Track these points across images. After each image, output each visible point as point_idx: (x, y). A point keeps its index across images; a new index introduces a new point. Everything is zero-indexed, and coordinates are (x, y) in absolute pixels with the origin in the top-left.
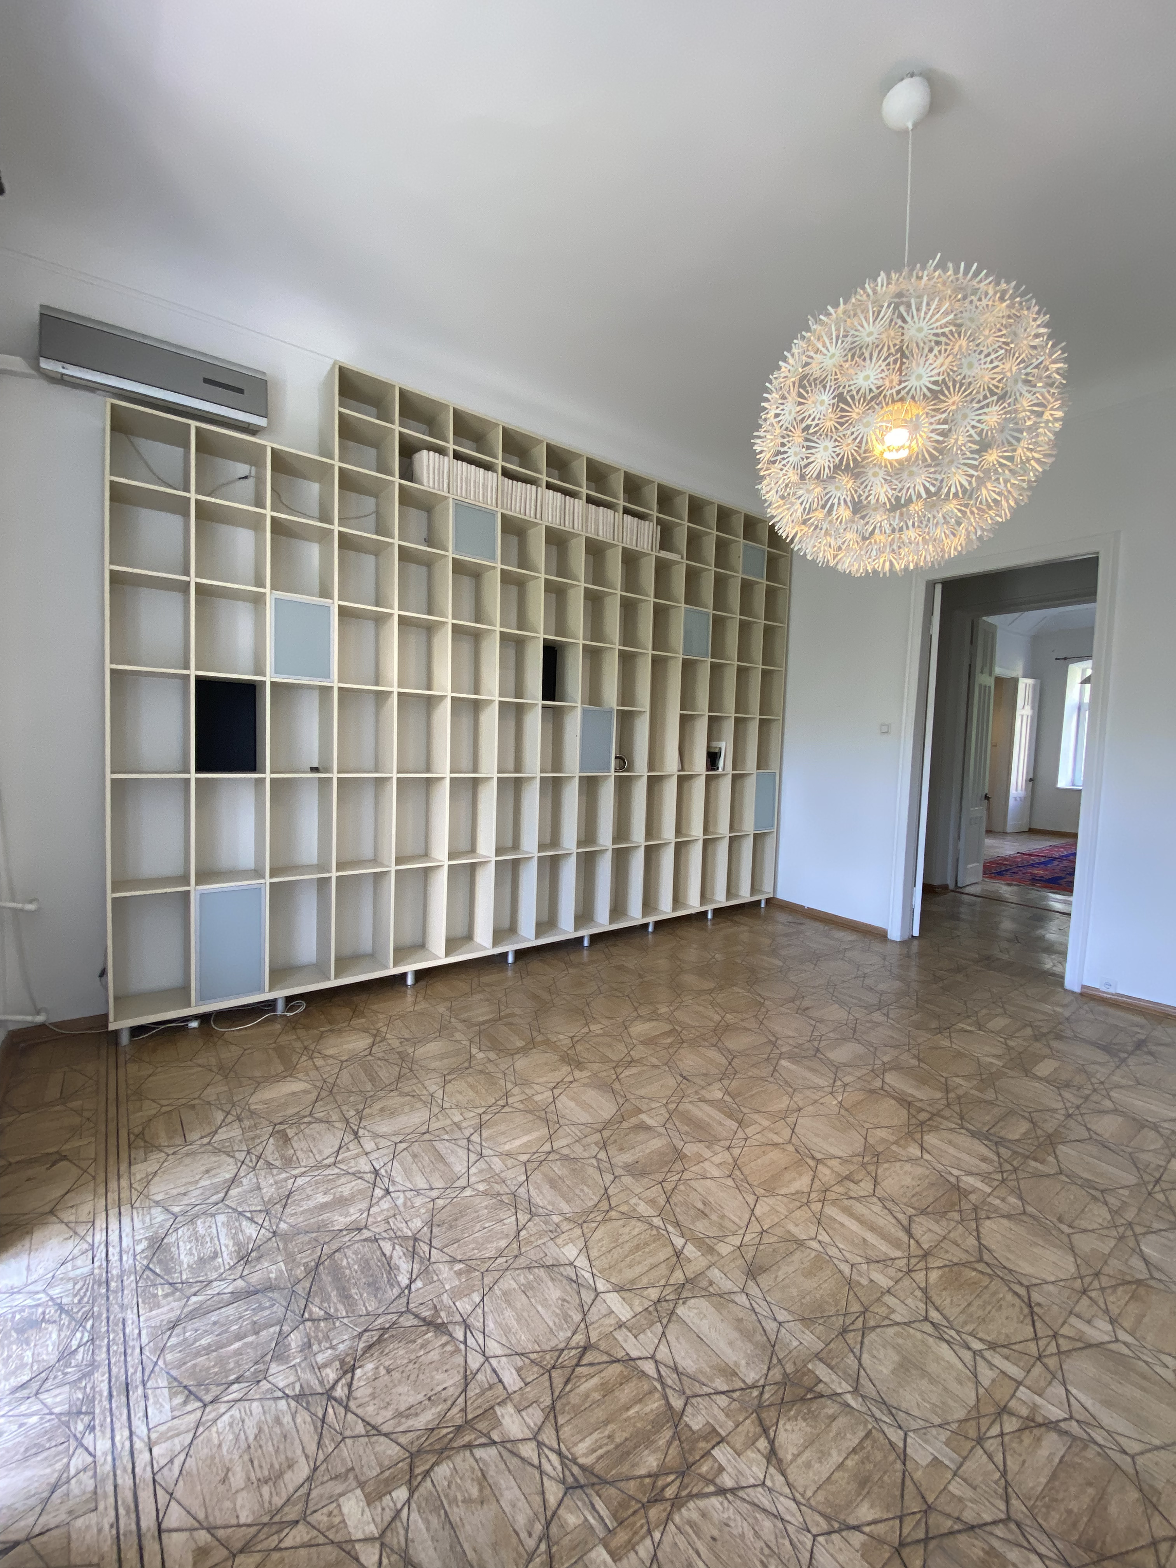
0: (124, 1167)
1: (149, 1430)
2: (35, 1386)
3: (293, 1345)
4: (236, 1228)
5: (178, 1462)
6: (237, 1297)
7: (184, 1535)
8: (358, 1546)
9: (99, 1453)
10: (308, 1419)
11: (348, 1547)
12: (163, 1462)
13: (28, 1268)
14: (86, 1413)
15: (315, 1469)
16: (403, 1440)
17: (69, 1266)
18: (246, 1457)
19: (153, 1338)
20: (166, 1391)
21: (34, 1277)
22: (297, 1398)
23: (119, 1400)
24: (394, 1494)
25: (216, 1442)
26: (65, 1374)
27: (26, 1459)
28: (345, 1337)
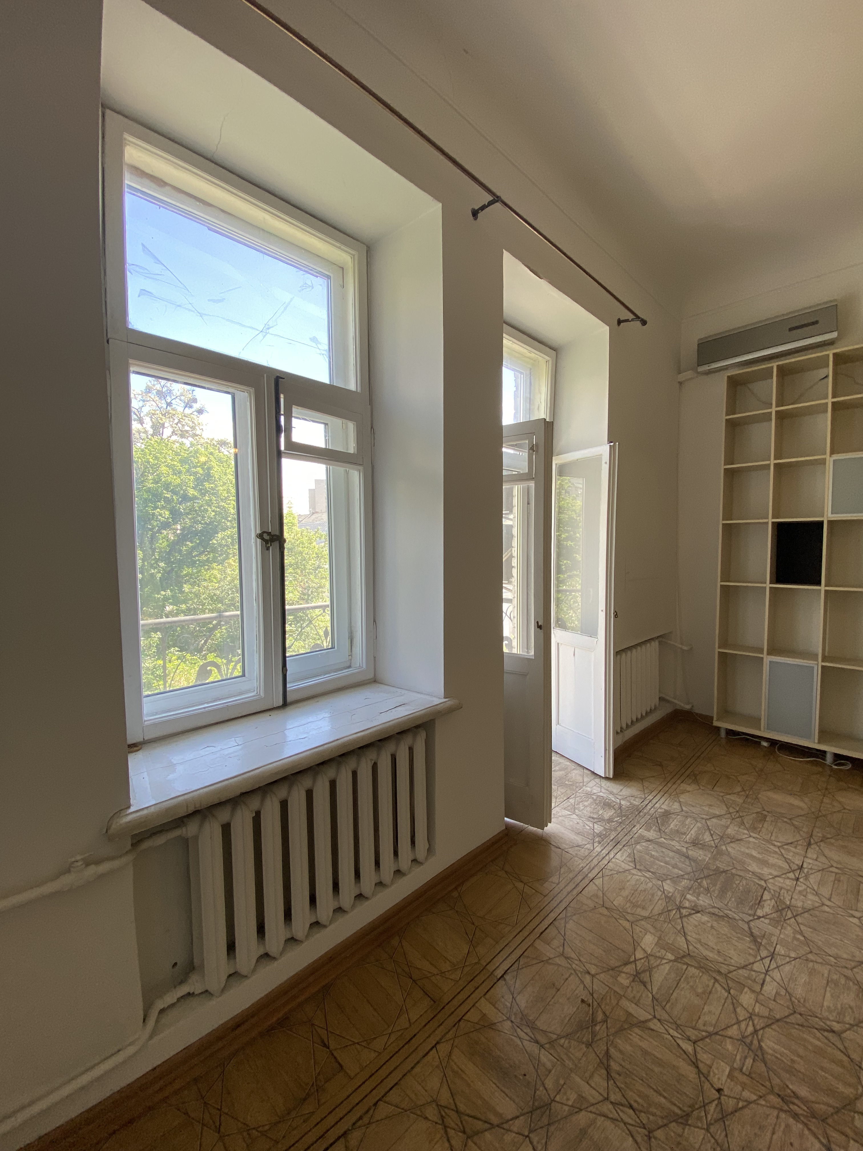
0: (679, 781)
1: (613, 857)
2: (596, 820)
3: (683, 883)
4: (702, 832)
5: (612, 872)
6: (678, 852)
7: (596, 888)
8: (639, 947)
9: (596, 850)
10: (663, 905)
11: (636, 944)
12: (609, 868)
13: (621, 790)
14: (602, 838)
15: (650, 918)
16: (691, 948)
17: (633, 798)
18: (633, 892)
19: (639, 837)
20: (628, 854)
21: (621, 794)
22: (666, 897)
23: (612, 844)
24: (667, 953)
25: (628, 879)
26: (606, 824)
27: (578, 834)
28: (707, 901)
